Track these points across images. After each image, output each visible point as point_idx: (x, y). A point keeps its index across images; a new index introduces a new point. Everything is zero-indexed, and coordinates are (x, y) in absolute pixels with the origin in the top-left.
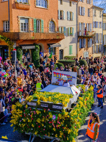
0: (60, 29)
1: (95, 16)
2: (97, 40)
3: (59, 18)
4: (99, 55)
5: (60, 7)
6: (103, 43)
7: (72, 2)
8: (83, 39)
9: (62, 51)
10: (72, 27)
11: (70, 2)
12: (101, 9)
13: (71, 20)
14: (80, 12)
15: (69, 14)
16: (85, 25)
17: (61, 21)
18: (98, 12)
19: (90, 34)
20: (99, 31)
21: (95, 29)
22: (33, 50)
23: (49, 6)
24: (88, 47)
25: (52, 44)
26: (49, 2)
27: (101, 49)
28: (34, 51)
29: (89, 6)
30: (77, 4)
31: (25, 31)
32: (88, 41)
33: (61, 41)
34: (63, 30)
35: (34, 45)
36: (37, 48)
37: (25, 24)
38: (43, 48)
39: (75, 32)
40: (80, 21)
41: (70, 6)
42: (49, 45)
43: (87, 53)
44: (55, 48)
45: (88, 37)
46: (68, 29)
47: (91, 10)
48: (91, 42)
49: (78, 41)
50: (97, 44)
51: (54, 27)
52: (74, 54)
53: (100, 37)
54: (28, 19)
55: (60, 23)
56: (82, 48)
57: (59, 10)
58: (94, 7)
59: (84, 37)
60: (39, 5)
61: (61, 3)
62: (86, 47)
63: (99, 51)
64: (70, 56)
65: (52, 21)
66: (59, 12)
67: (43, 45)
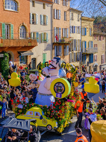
0: (32, 35)
2: (75, 46)
3: (31, 22)
4: (77, 64)
5: (32, 10)
6: (82, 51)
7: (46, 4)
8: (59, 45)
9: (34, 60)
10: (46, 32)
11: (44, 4)
12: (79, 12)
13: (45, 24)
14: (55, 15)
15: (42, 17)
16: (61, 30)
17: (33, 25)
18: (75, 15)
19: (67, 41)
20: (77, 36)
21: (72, 35)
23: (19, 9)
24: (64, 55)
25: (23, 52)
26: (19, 4)
27: (79, 57)
28: (2, 60)
29: (66, 9)
30: (52, 7)
32: (65, 48)
33: (34, 48)
34: (36, 36)
35: (3, 53)
36: (6, 56)
38: (13, 56)
39: (49, 38)
40: (55, 26)
41: (44, 8)
42: (19, 53)
44: (27, 56)
45: (65, 44)
46: (41, 34)
47: (68, 13)
48: (67, 49)
49: (53, 49)
50: (75, 52)
51: (26, 33)
53: (78, 44)
55: (33, 29)
56: (57, 56)
57: (31, 14)
58: (71, 10)
59: (59, 44)
60: (9, 7)
61: (33, 6)
62: (62, 55)
63: (77, 60)
65: (23, 26)
66: (31, 16)
67: (13, 53)
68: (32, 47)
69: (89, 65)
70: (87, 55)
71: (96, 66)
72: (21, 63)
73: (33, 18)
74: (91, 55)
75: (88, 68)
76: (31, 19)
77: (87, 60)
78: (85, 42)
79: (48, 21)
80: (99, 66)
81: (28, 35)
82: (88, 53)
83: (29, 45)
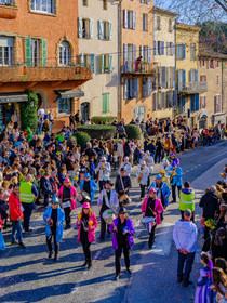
0: (82, 58)
1: (159, 29)
2: (164, 80)
3: (81, 35)
4: (168, 113)
5: (83, 12)
6: (177, 88)
8: (134, 78)
9: (86, 106)
10: (109, 52)
11: (104, 1)
12: (171, 15)
13: (106, 38)
14: (125, 20)
15: (102, 25)
16: (138, 49)
17: (85, 40)
18: (164, 21)
19: (146, 69)
20: (166, 61)
21: (158, 58)
22: (24, 105)
23: (58, 10)
24: (143, 97)
25: (64, 91)
27: (171, 100)
28: (26, 106)
29: (146, 9)
30: (119, 5)
31: (6, 63)
32: (144, 83)
33: (86, 85)
34: (89, 61)
35: (26, 92)
36: (33, 100)
37: (6, 48)
38: (45, 98)
39: (114, 64)
40: (125, 41)
41: (105, 8)
42: (57, 93)
43: (142, 109)
44: (71, 100)
45: (144, 75)
46: (99, 58)
48: (150, 85)
49: (121, 84)
50: (164, 90)
52: (113, 113)
53: (169, 75)
54: (14, 37)
55: (83, 47)
56: (130, 98)
57: (81, 19)
58: (156, 10)
59: (134, 75)
60: (38, 7)
61: (85, 4)
62: (139, 96)
63: (169, 106)
64: (104, 115)
65: (66, 41)
66: (81, 22)
67: (46, 93)
68: (82, 82)
69: (191, 115)
70: (187, 95)
71: (205, 117)
72: (60, 112)
73: (84, 27)
74: (194, 97)
75: (189, 120)
76: (81, 30)
77: (188, 105)
78: (184, 72)
79: (113, 33)
80: (209, 116)
81: (75, 59)
82: (189, 92)
83: (77, 77)
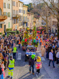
0: (4, 13)
3: (4, 7)
6: (23, 21)
10: (10, 12)
13: (9, 8)
14: (13, 4)
15: (8, 5)
17: (5, 9)
18: (21, 4)
21: (19, 13)
29: (17, 1)
32: (17, 20)
40: (13, 9)
44: (2, 24)
45: (17, 18)
46: (8, 13)
50: (21, 21)
53: (22, 18)
56: (14, 24)
62: (16, 23)
63: (22, 25)
64: (9, 28)
66: (4, 4)
74: (26, 23)
76: (4, 6)
78: (24, 17)
79: (11, 7)
81: (2, 13)
83: (4, 18)
